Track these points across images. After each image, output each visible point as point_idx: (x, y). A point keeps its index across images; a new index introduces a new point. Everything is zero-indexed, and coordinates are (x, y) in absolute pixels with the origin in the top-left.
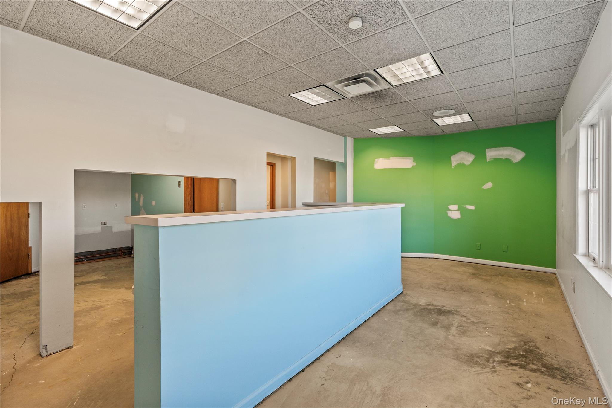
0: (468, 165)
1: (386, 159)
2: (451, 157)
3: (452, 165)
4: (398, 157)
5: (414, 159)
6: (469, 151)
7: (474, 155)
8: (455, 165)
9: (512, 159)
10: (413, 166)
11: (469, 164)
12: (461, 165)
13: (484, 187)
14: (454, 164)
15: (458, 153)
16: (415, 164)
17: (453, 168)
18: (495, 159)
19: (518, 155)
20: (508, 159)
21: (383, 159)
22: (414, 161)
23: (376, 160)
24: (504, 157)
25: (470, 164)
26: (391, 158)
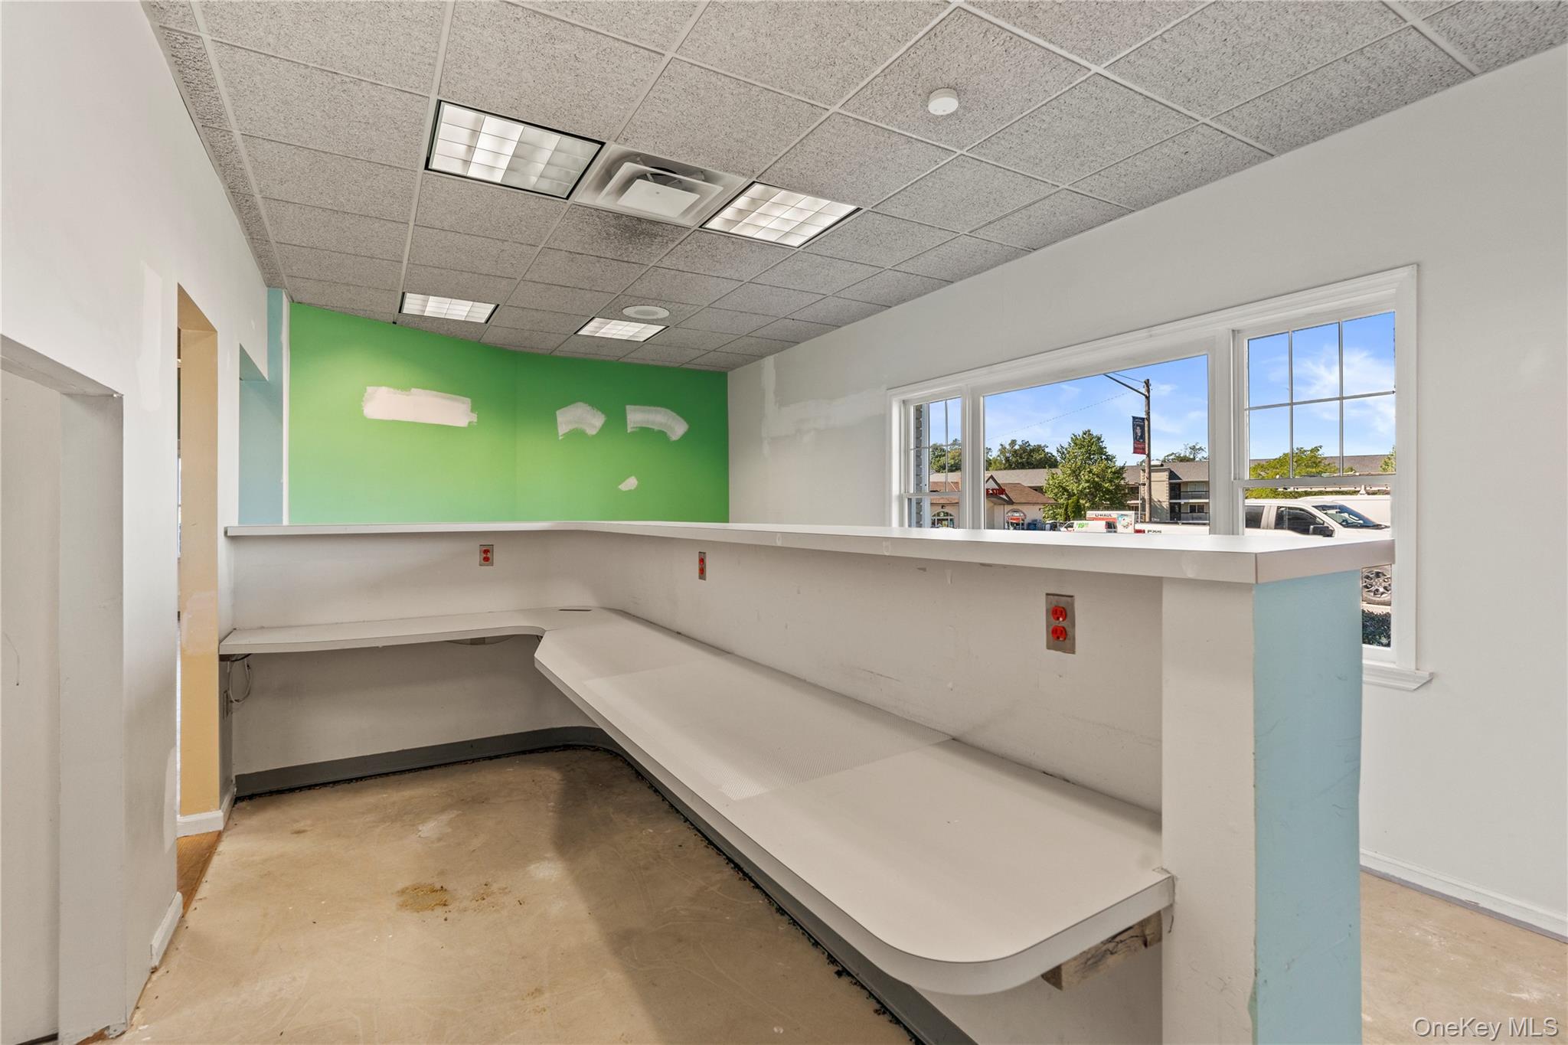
0: (593, 436)
1: (400, 391)
2: (558, 412)
3: (559, 431)
4: (435, 393)
5: (473, 402)
6: (596, 404)
7: (603, 416)
8: (567, 433)
9: (669, 433)
10: (470, 423)
11: (594, 433)
12: (577, 434)
13: (623, 487)
14: (563, 429)
15: (572, 406)
16: (474, 418)
17: (560, 438)
18: (642, 429)
19: (678, 428)
20: (663, 432)
21: (392, 390)
22: (472, 411)
23: (370, 389)
24: (656, 428)
25: (598, 433)
26: (413, 390)
